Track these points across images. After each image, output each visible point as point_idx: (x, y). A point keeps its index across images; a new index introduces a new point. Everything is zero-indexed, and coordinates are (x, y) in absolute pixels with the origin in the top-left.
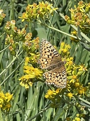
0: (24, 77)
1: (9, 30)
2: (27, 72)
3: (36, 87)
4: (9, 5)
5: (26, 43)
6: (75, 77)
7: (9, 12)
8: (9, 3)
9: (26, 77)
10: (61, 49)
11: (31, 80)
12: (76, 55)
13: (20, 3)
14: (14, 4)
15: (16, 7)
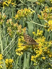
0: (18, 49)
1: (8, 24)
2: (20, 46)
3: (28, 54)
4: (11, 9)
5: (18, 31)
6: (46, 48)
7: (12, 13)
8: (11, 8)
9: (19, 49)
10: (38, 33)
11: (22, 51)
12: (50, 36)
13: (17, 8)
14: (14, 8)
15: (15, 10)
